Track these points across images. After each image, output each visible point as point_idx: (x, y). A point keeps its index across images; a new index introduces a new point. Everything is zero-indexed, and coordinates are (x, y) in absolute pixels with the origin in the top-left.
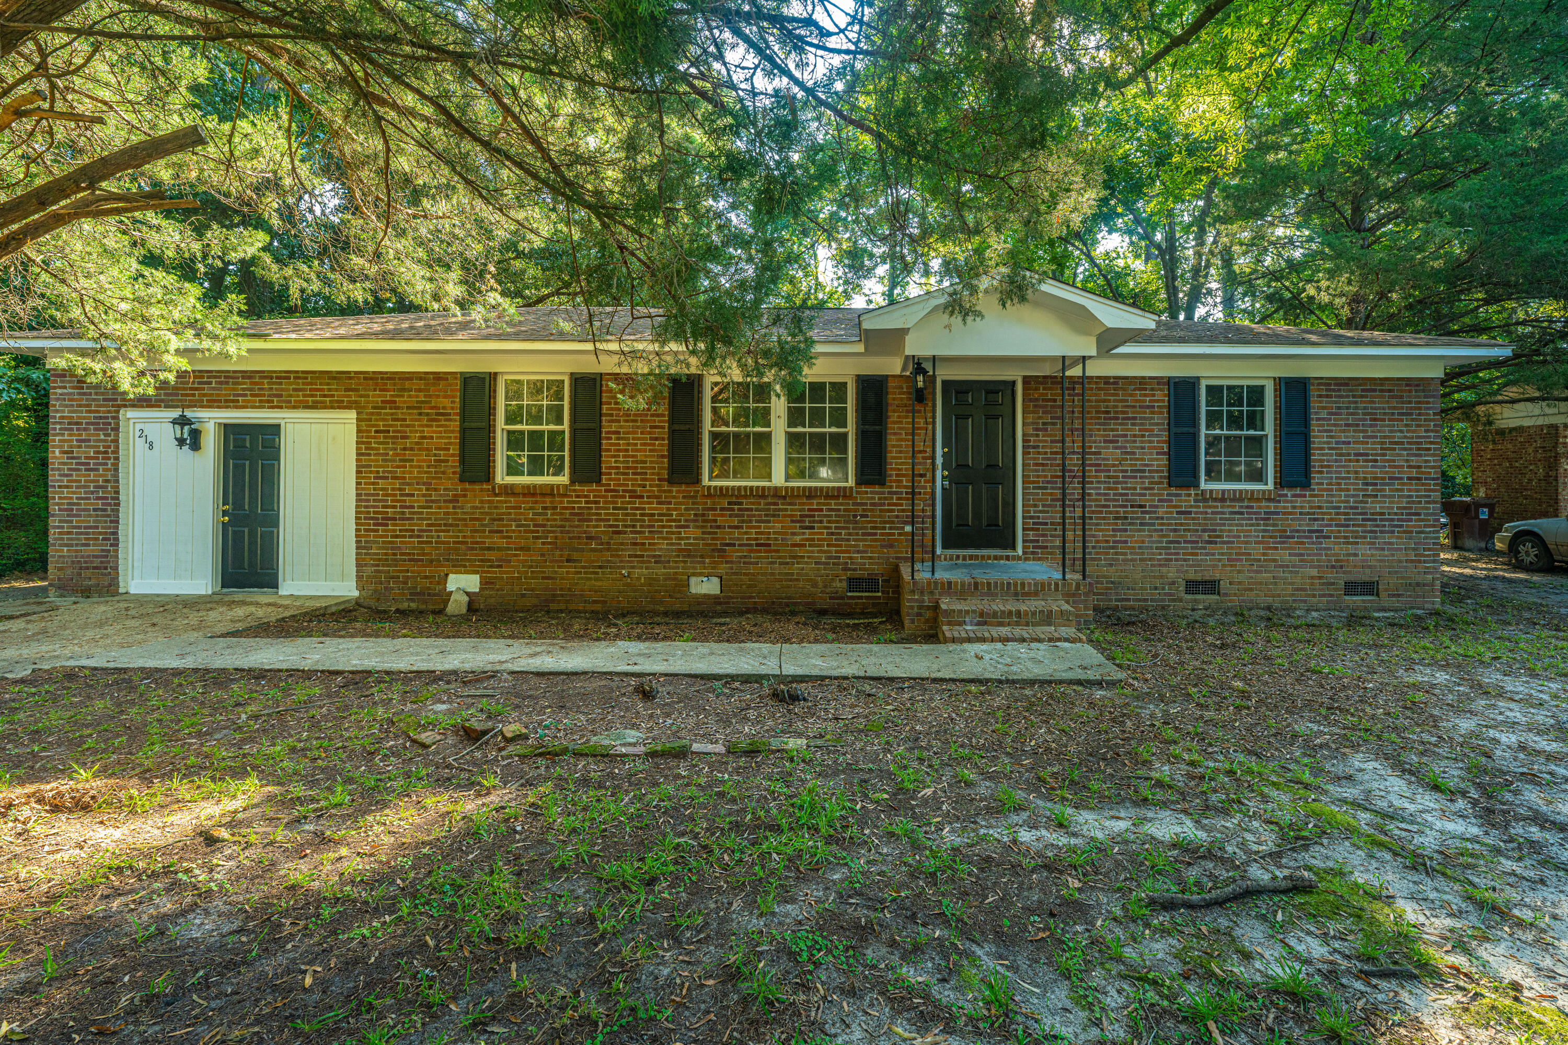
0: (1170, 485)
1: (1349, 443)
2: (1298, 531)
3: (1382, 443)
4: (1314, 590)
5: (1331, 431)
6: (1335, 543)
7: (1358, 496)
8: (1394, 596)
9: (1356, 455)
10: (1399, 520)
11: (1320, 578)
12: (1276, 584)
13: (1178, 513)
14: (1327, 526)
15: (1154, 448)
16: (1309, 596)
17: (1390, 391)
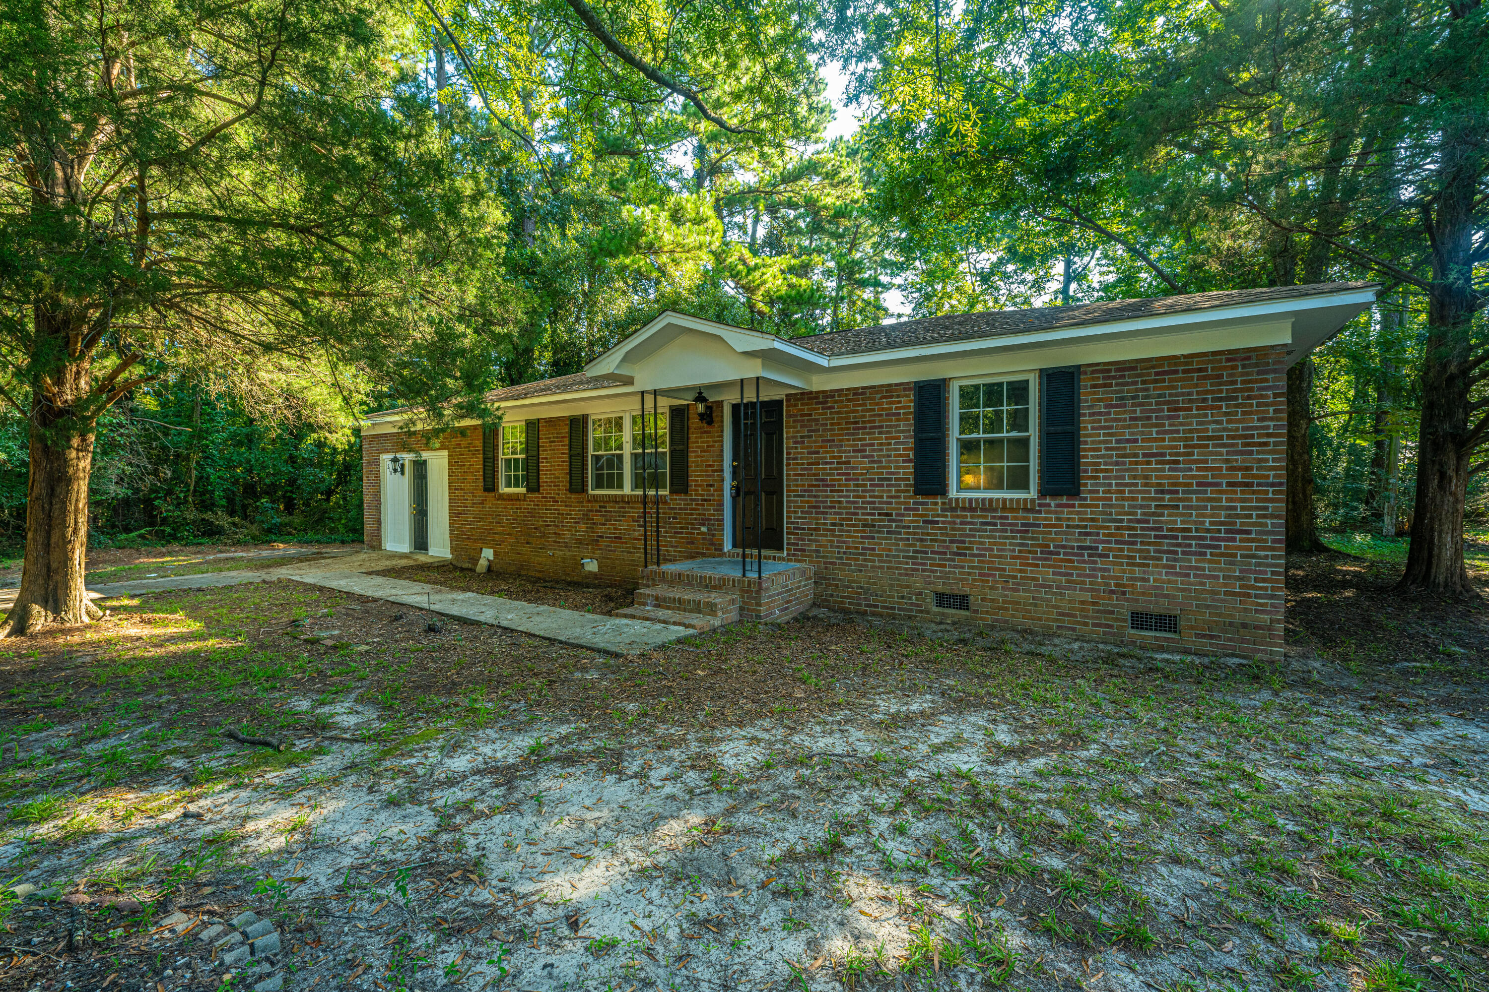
0: (917, 493)
1: (1136, 441)
2: (1064, 547)
3: (1186, 439)
4: (1087, 617)
5: (1111, 427)
6: (1114, 563)
7: (1149, 506)
8: (1204, 636)
9: (1144, 455)
10: (1212, 539)
11: (1094, 604)
12: (1036, 605)
13: (924, 522)
14: (1103, 542)
15: (900, 455)
16: (1079, 623)
17: (1200, 370)
